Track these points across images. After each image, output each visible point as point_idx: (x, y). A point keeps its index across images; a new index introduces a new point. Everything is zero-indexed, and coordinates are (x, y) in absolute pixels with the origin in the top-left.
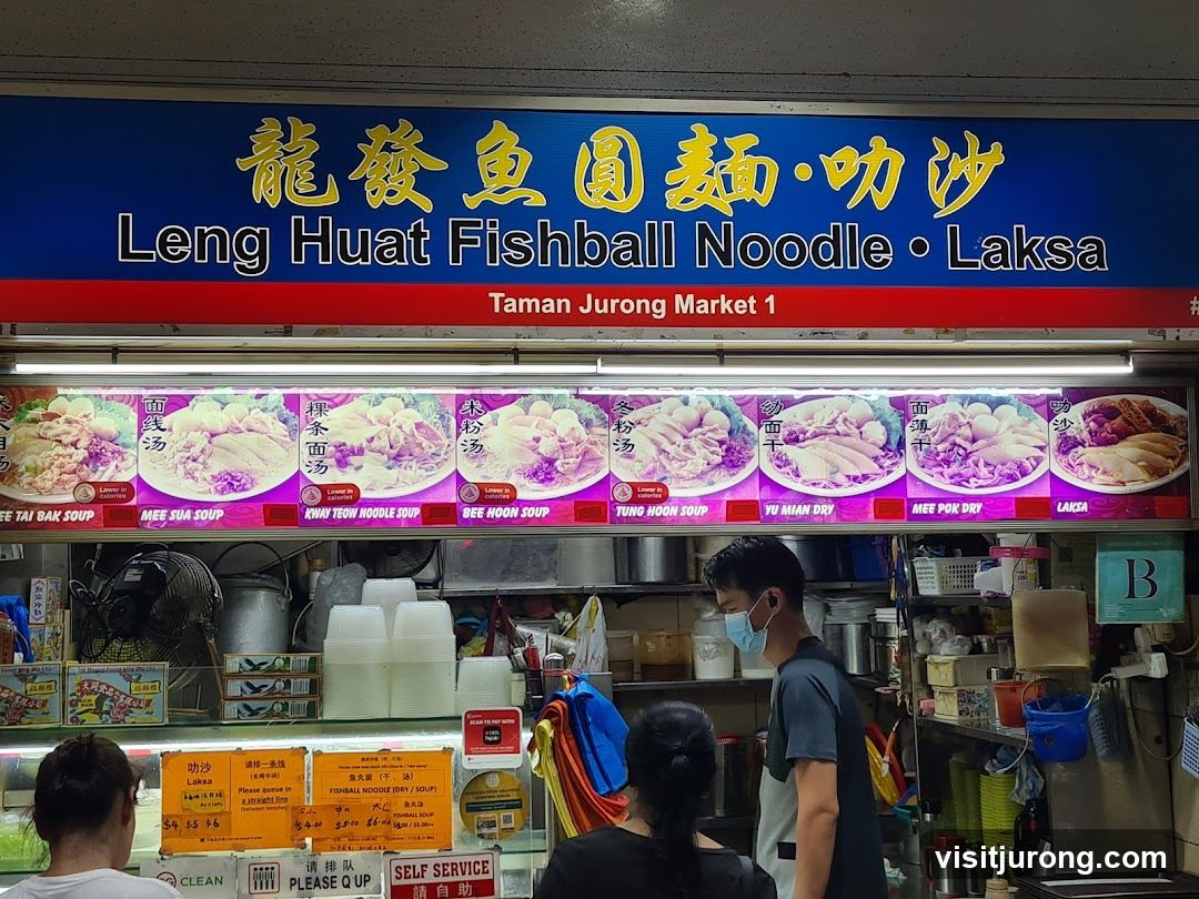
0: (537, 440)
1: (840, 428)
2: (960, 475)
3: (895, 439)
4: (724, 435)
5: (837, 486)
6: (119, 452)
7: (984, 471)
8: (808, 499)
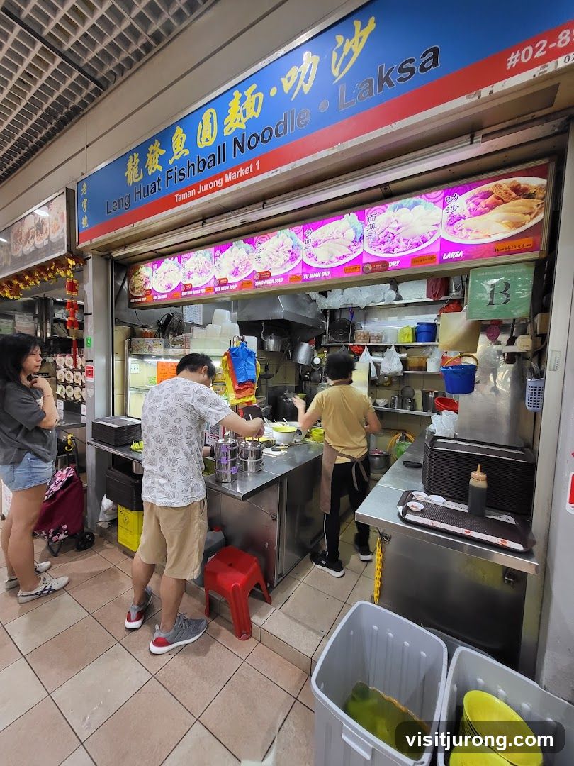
0: (234, 261)
1: (335, 236)
2: (389, 248)
3: (359, 236)
4: (290, 248)
5: (332, 262)
7: (402, 244)
8: (320, 270)
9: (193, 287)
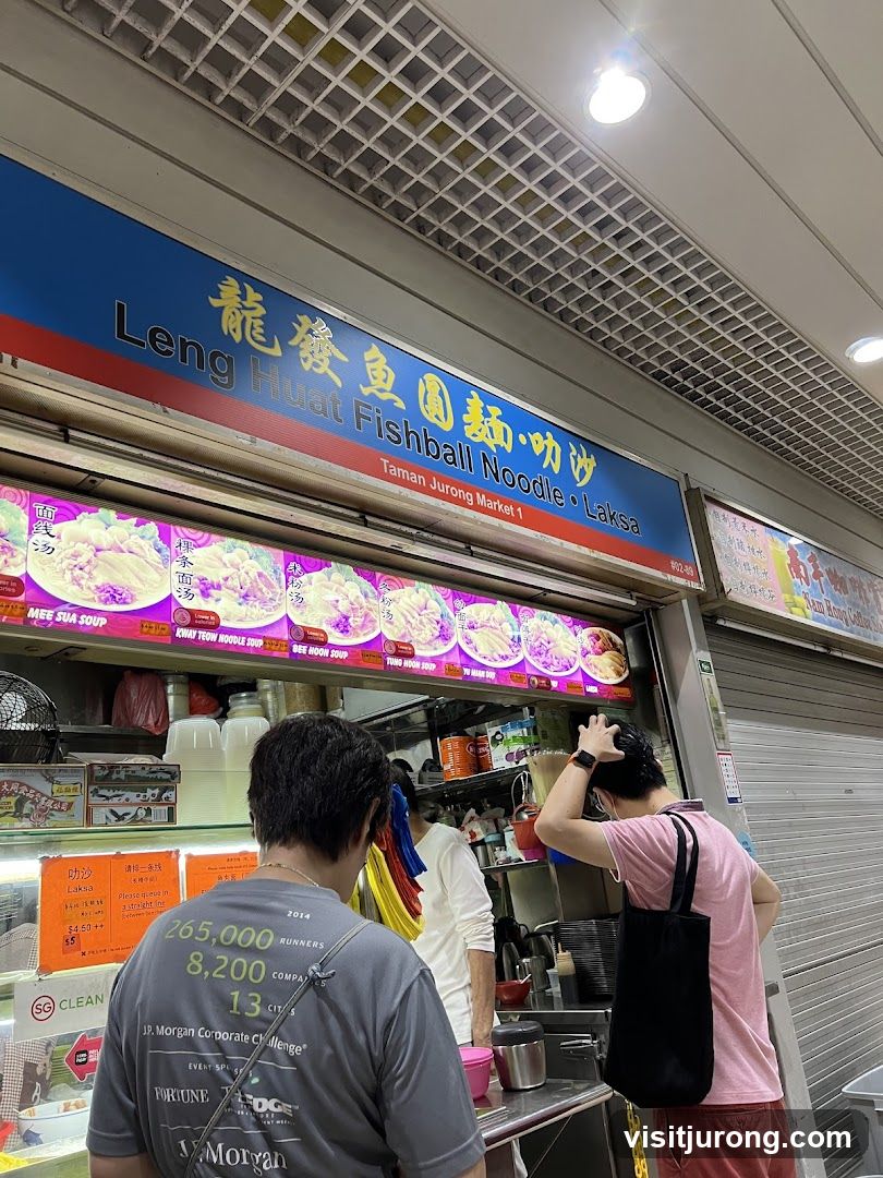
1: (492, 624)
2: (546, 663)
5: (495, 660)
6: (10, 549)
7: (555, 662)
8: (483, 667)
9: (223, 623)
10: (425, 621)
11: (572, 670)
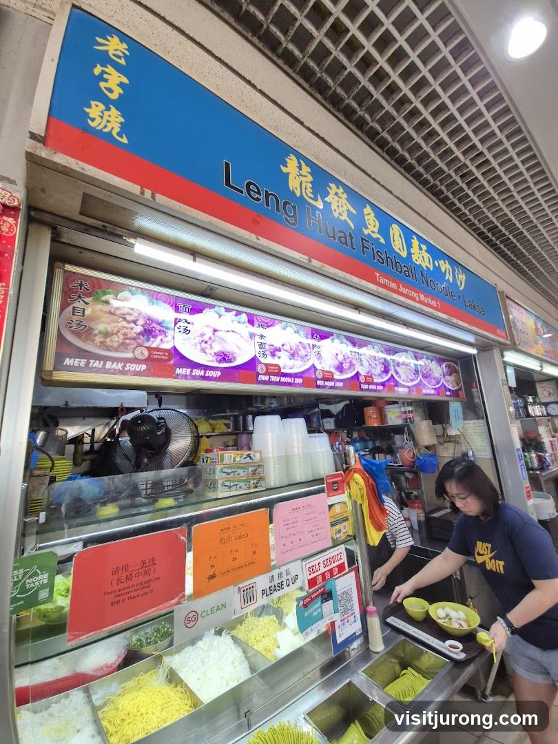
0: (337, 355)
5: (408, 382)
6: (164, 332)
7: (433, 380)
8: (403, 386)
9: (283, 371)
10: (377, 363)
11: (440, 384)
